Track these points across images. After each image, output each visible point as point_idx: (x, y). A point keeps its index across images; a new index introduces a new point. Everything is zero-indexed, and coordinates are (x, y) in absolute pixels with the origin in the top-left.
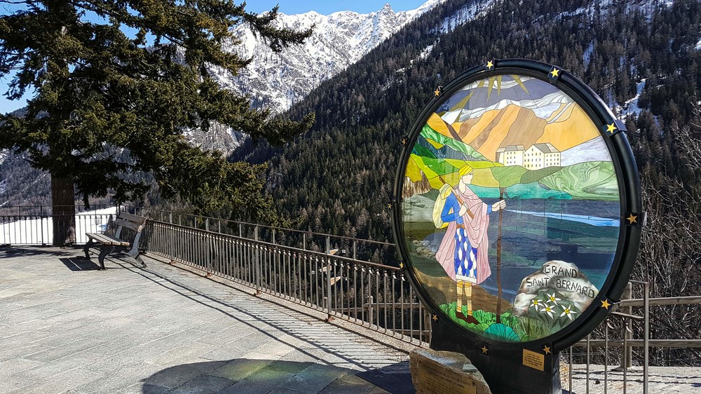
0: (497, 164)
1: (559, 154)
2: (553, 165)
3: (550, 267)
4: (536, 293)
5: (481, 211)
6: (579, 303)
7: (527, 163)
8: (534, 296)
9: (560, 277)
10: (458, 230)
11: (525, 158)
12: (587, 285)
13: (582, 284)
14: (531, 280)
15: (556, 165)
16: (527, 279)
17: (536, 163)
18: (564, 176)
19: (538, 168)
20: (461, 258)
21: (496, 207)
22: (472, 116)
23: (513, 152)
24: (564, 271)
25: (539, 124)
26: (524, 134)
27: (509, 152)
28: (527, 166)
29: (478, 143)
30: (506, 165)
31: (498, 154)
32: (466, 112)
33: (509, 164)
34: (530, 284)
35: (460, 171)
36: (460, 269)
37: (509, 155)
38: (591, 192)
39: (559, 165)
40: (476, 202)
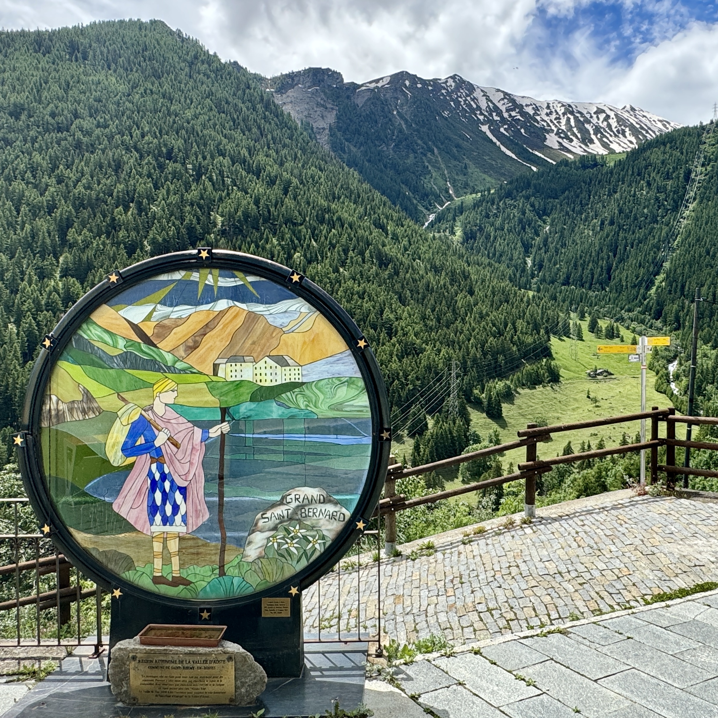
0: (214, 378)
1: (300, 368)
2: (293, 380)
3: (292, 496)
4: (275, 528)
5: (192, 438)
6: (327, 530)
7: (258, 378)
8: (272, 533)
9: (306, 505)
10: (154, 467)
11: (255, 372)
12: (337, 509)
13: (330, 508)
14: (268, 515)
15: (297, 380)
16: (262, 515)
17: (271, 378)
18: (307, 392)
19: (274, 384)
20: (159, 502)
21: (215, 432)
22: (174, 316)
23: (238, 364)
24: (310, 498)
25: (273, 333)
26: (254, 343)
27: (233, 364)
28: (258, 381)
29: (185, 351)
30: (229, 379)
31: (216, 367)
32: (163, 310)
33: (234, 379)
34: (267, 520)
35: (155, 387)
36: (158, 518)
37: (234, 368)
38: (338, 410)
39: (300, 381)
40: (183, 427)
